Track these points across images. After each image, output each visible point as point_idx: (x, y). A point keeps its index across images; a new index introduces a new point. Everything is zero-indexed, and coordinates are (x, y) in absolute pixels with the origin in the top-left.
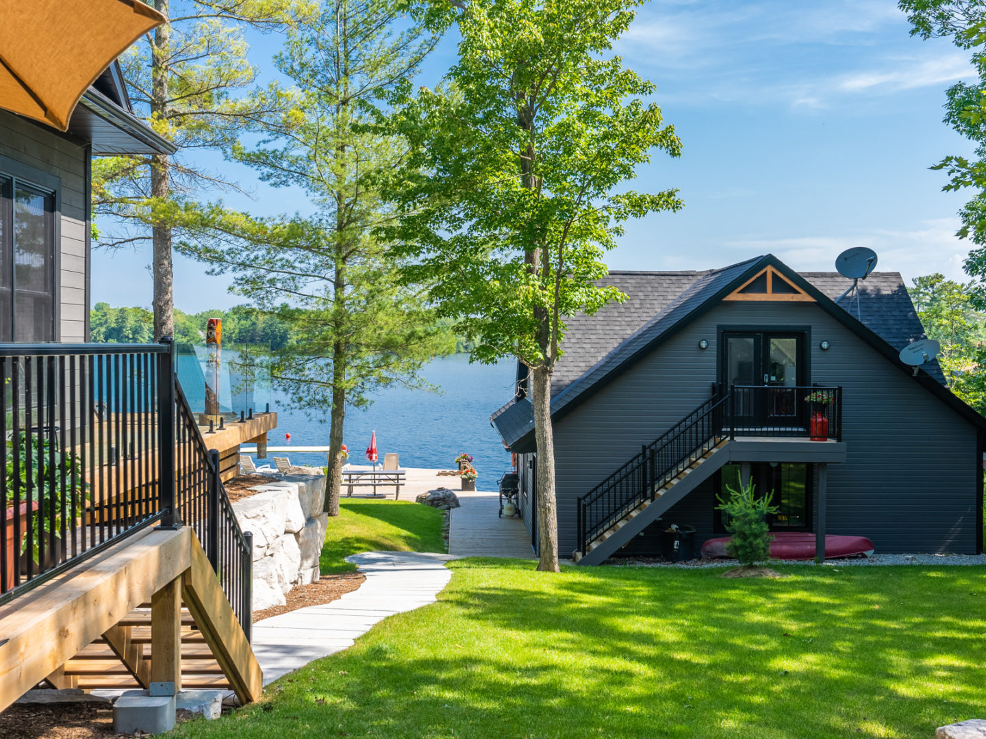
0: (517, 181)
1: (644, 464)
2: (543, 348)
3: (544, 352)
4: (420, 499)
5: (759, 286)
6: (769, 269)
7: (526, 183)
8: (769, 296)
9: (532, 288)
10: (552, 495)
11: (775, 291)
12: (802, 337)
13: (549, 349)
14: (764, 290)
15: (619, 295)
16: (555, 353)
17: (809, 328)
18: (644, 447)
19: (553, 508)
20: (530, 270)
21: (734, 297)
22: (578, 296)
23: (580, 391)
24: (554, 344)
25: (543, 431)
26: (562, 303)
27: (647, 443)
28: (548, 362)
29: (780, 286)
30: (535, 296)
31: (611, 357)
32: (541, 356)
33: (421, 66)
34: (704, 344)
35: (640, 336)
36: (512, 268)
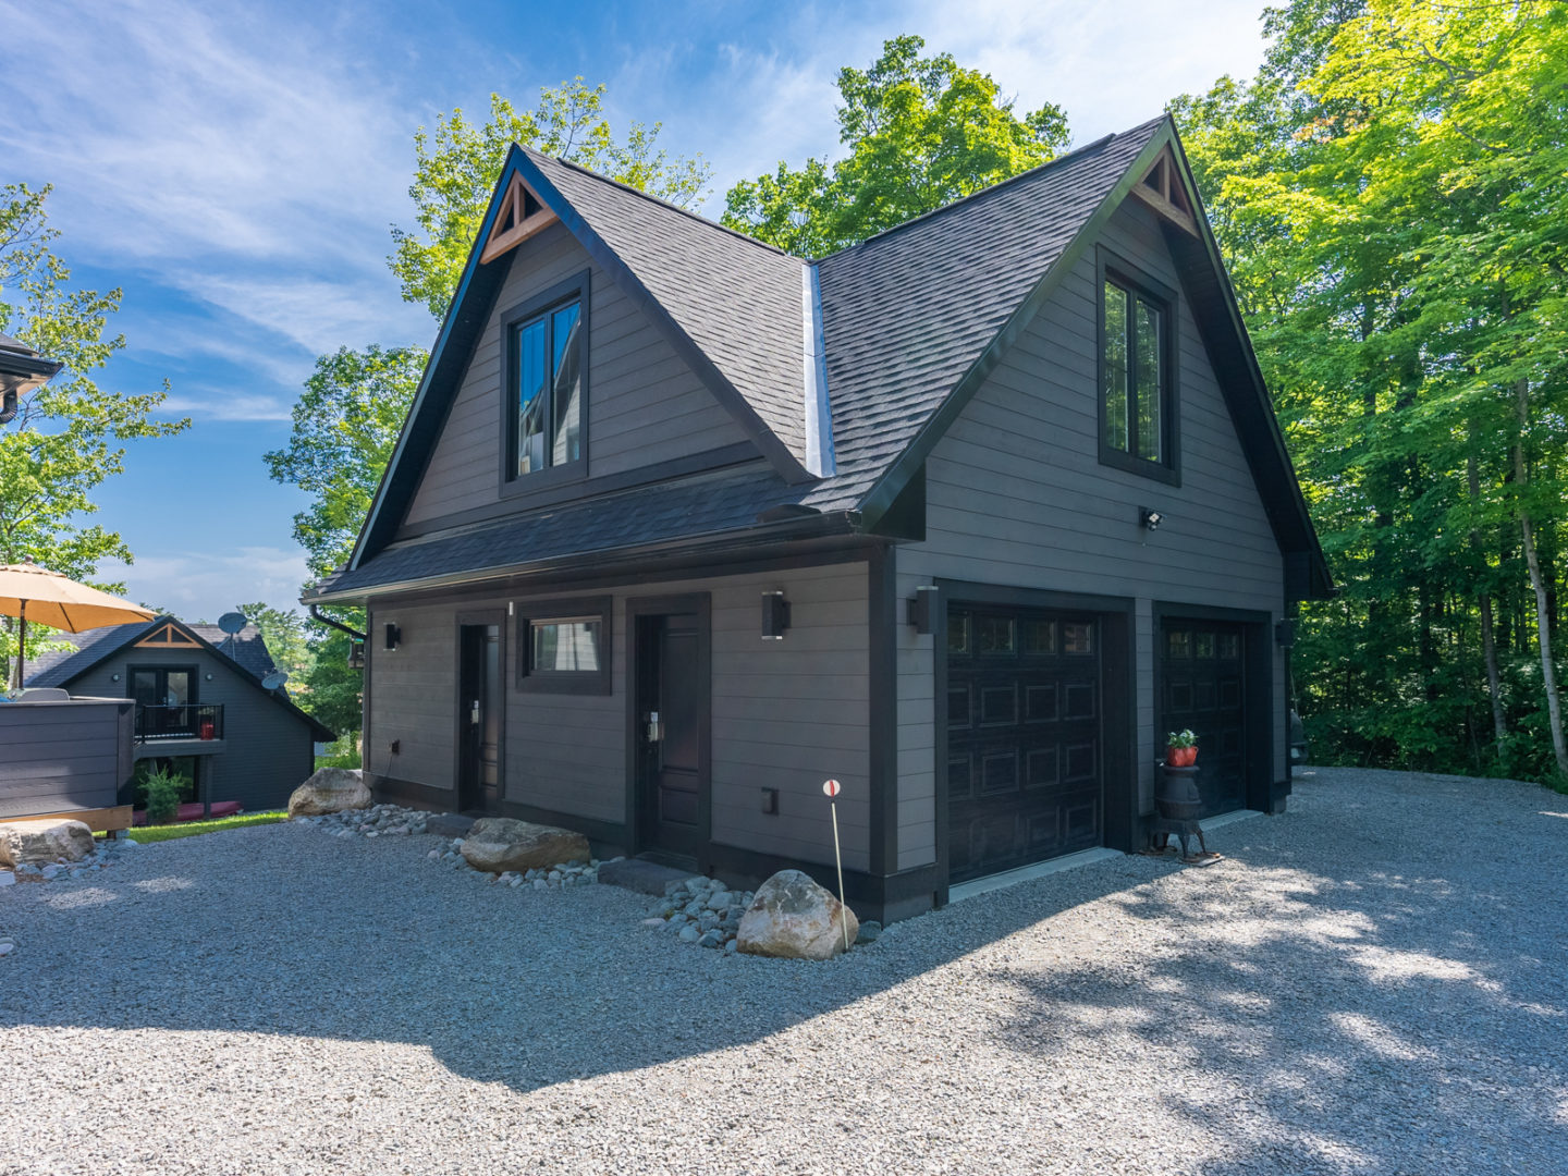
5: (162, 637)
6: (169, 626)
8: (169, 644)
11: (174, 640)
12: (192, 672)
14: (165, 640)
17: (198, 666)
21: (142, 644)
29: (177, 637)
34: (116, 677)
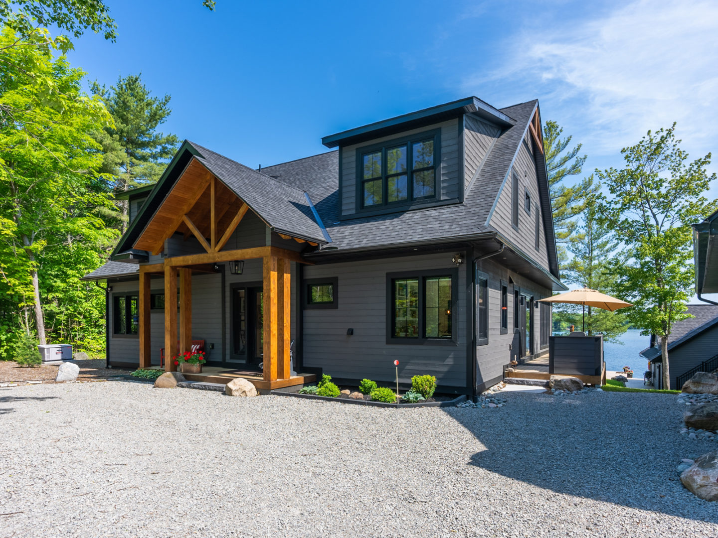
0: (656, 285)
1: (703, 367)
2: (665, 331)
3: (665, 333)
4: (612, 378)
7: (659, 286)
9: (662, 316)
10: (668, 373)
13: (667, 331)
15: (692, 316)
16: (669, 332)
18: (703, 363)
19: (668, 377)
20: (660, 310)
22: (677, 317)
23: (677, 344)
24: (669, 330)
25: (665, 355)
26: (671, 318)
27: (704, 361)
28: (667, 335)
30: (663, 318)
31: (688, 335)
32: (664, 334)
33: (618, 246)
35: (702, 327)
36: (654, 309)
